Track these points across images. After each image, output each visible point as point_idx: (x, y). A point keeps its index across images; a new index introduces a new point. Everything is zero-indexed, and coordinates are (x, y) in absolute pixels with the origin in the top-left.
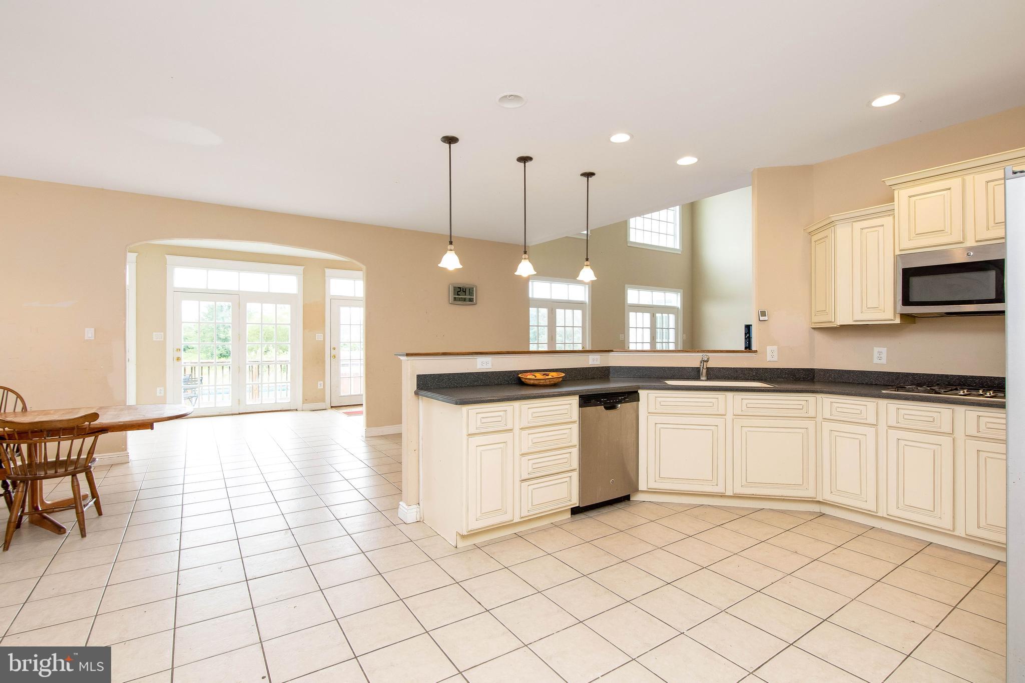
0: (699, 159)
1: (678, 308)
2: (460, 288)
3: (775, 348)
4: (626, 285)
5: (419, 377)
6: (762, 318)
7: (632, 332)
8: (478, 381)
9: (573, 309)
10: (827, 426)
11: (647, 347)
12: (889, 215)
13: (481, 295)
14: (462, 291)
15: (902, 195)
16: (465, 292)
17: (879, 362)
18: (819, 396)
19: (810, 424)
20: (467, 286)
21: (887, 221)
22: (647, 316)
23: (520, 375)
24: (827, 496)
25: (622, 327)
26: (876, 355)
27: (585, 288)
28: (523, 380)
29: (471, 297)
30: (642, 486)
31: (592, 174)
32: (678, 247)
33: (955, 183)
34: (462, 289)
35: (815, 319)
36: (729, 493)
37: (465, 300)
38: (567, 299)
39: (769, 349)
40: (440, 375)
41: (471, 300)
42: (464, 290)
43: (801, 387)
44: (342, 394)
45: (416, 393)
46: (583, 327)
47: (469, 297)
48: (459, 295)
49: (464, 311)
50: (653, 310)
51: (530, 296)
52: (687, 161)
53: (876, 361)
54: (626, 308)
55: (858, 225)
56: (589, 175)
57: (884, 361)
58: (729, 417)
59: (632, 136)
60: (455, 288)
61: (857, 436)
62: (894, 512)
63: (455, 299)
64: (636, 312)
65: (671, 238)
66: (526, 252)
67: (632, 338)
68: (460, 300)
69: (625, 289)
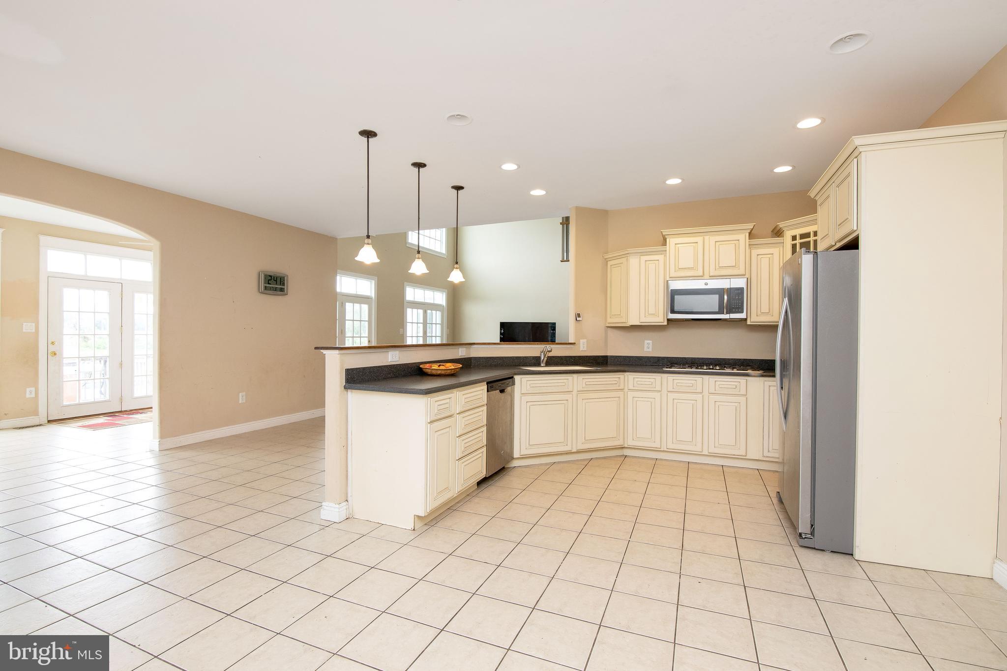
0: (547, 193)
1: (443, 306)
2: (271, 276)
3: (585, 340)
4: (405, 283)
5: (347, 371)
6: (578, 319)
7: (409, 326)
8: (390, 373)
9: (361, 303)
10: (631, 395)
11: (421, 342)
12: (662, 254)
13: (292, 285)
14: (273, 280)
15: (671, 241)
16: (276, 281)
17: (648, 350)
18: (626, 374)
19: (620, 394)
20: (278, 275)
21: (660, 257)
22: (421, 312)
23: (421, 366)
24: (630, 442)
25: (401, 322)
26: (646, 346)
27: (371, 284)
28: (424, 370)
29: (283, 287)
30: (516, 455)
31: (461, 188)
32: (444, 251)
33: (699, 239)
34: (273, 278)
35: (609, 320)
36: (574, 450)
37: (276, 289)
38: (355, 293)
39: (582, 341)
40: (364, 369)
41: (282, 290)
42: (275, 279)
43: (612, 368)
44: (65, 403)
45: (345, 388)
46: (370, 322)
47: (280, 287)
48: (270, 284)
49: (273, 301)
50: (425, 307)
51: (338, 290)
52: (538, 192)
53: (646, 349)
54: (405, 304)
55: (644, 258)
56: (458, 188)
57: (650, 350)
58: (575, 393)
59: (519, 167)
60: (266, 276)
61: (649, 400)
62: (671, 446)
63: (266, 288)
64: (412, 308)
65: (438, 243)
66: (419, 252)
67: (409, 333)
68: (271, 289)
69: (405, 287)
